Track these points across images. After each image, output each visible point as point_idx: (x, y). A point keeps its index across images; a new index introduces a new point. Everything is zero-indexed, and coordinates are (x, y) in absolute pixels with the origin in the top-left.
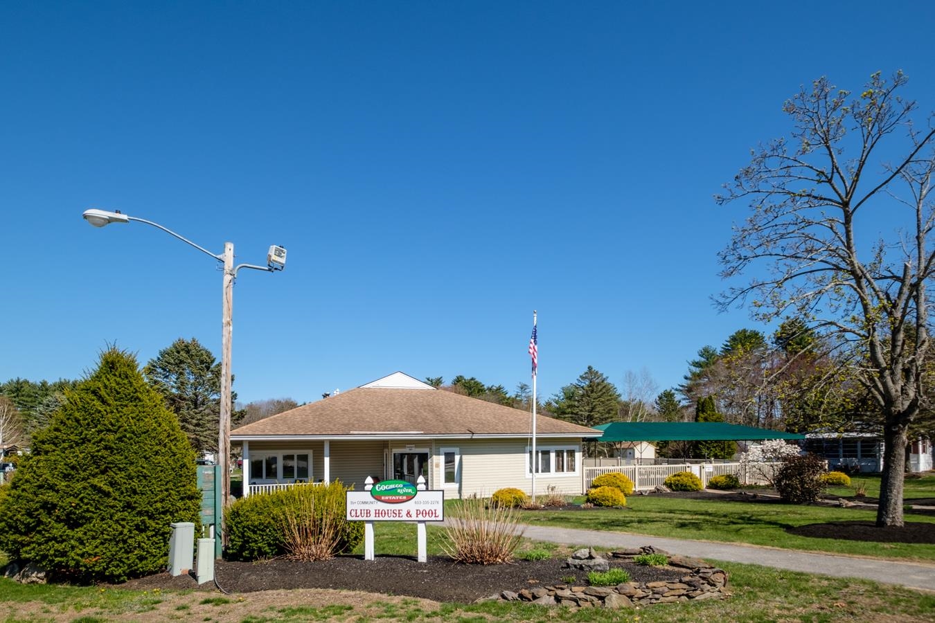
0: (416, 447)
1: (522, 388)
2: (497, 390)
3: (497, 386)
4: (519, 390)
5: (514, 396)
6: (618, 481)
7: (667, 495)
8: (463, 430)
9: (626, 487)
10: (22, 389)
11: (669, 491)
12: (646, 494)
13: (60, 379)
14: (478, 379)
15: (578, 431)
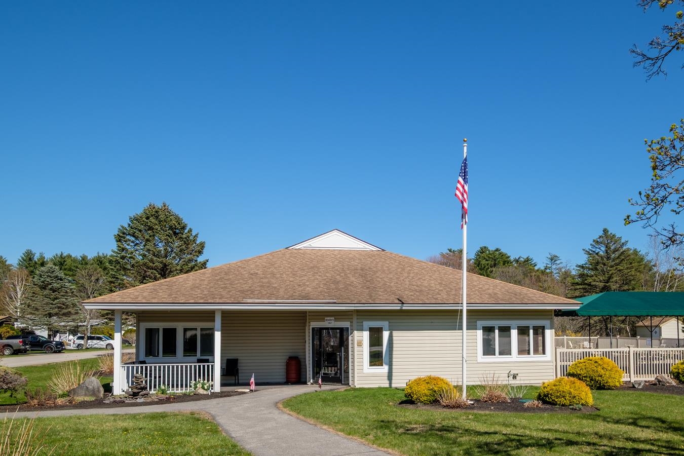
0: (336, 320)
1: (552, 260)
2: (525, 262)
3: (525, 257)
4: (548, 262)
5: (543, 268)
6: (599, 369)
7: (671, 390)
8: (393, 298)
9: (610, 377)
10: (65, 263)
11: (674, 383)
12: (640, 387)
13: (98, 253)
14: (503, 250)
15: (546, 301)
